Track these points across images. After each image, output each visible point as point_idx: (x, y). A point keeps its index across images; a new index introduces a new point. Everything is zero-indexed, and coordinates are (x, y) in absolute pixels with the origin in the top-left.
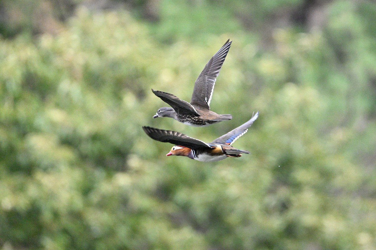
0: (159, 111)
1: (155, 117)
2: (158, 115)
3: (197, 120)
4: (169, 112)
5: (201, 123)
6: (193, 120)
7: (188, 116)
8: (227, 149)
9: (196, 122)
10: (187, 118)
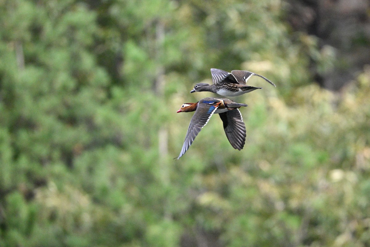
0: (196, 86)
1: (192, 92)
2: (195, 90)
3: (232, 86)
4: (206, 86)
5: (235, 88)
6: (228, 86)
7: (224, 84)
8: (228, 103)
9: (231, 88)
10: (223, 85)
